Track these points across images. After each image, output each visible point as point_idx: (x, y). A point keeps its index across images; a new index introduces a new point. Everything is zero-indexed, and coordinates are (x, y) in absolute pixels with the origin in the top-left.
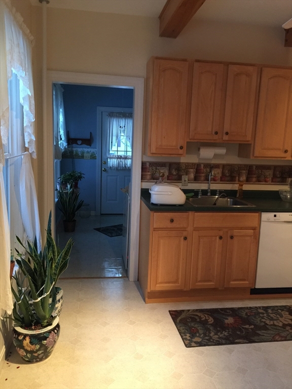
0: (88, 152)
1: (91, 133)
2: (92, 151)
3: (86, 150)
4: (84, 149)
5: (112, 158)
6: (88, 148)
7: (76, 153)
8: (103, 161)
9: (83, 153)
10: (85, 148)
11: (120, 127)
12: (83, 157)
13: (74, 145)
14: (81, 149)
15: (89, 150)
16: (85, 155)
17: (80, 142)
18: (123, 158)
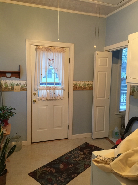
0: (18, 85)
1: (20, 65)
2: (22, 83)
3: (16, 82)
4: (14, 82)
5: (42, 89)
6: (18, 81)
7: (6, 86)
8: (32, 93)
9: (13, 85)
10: (15, 80)
11: (49, 60)
12: (12, 89)
13: (3, 78)
14: (11, 82)
15: (19, 82)
16: (15, 87)
17: (9, 75)
18: (52, 89)
